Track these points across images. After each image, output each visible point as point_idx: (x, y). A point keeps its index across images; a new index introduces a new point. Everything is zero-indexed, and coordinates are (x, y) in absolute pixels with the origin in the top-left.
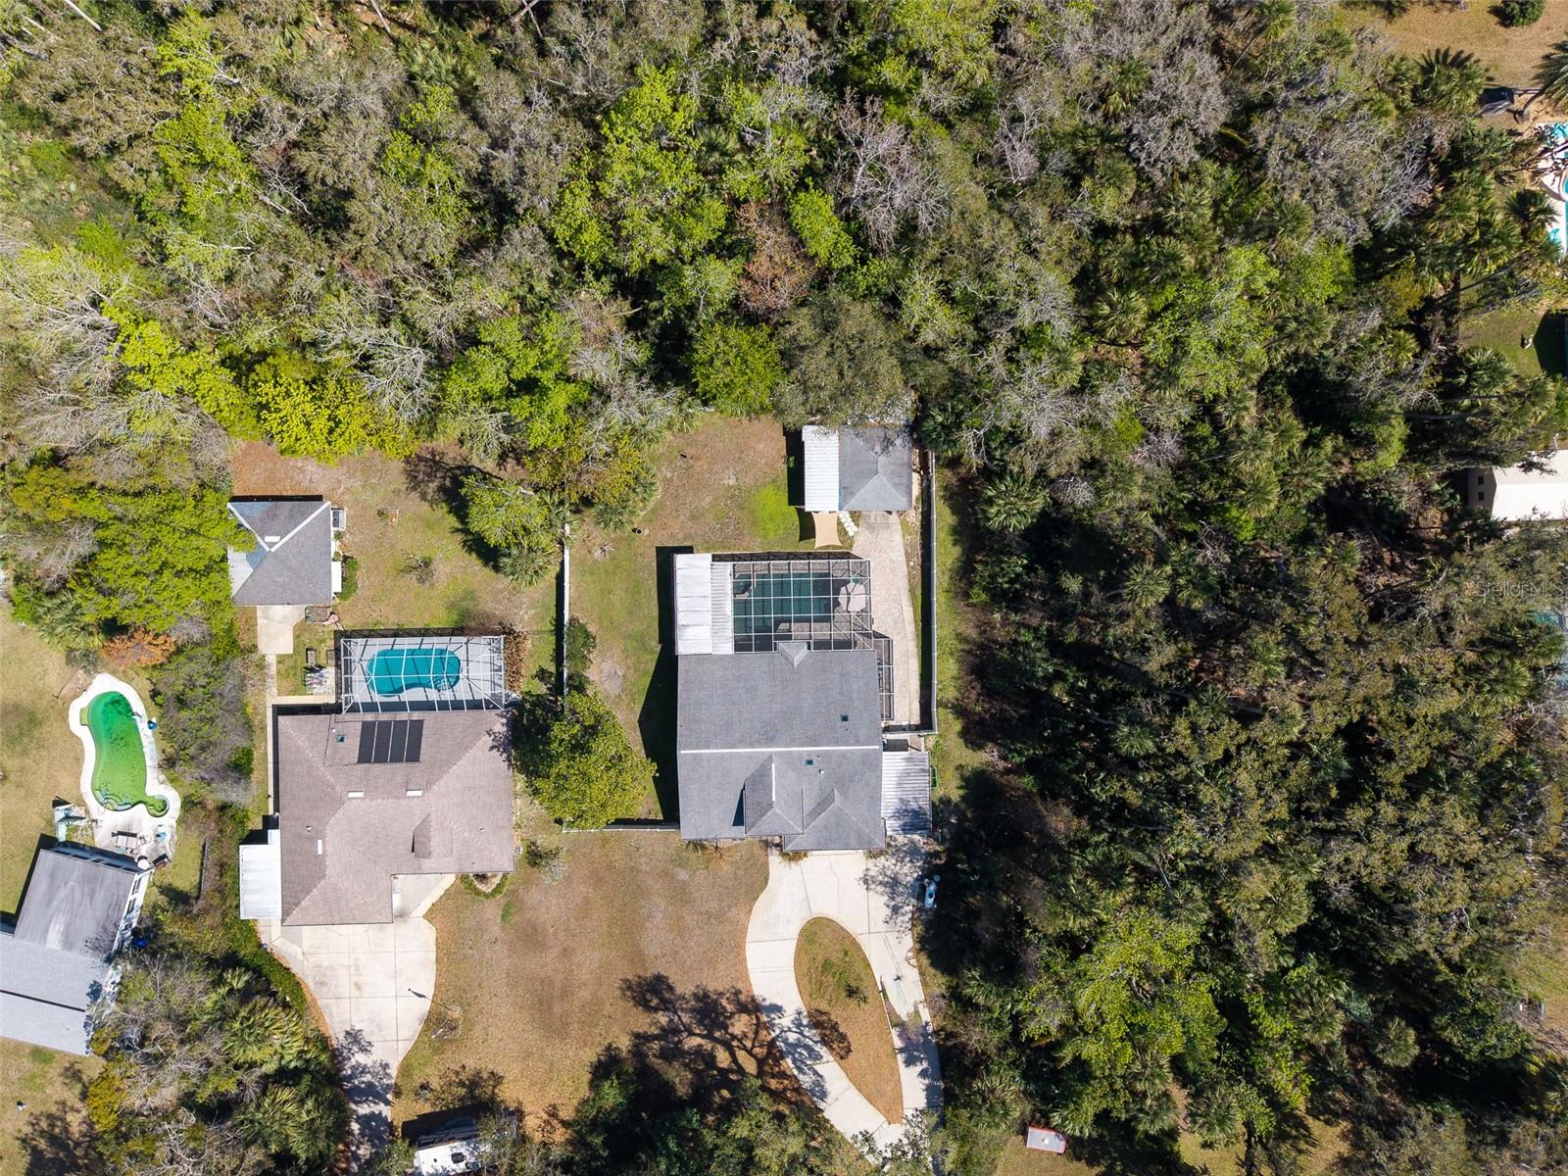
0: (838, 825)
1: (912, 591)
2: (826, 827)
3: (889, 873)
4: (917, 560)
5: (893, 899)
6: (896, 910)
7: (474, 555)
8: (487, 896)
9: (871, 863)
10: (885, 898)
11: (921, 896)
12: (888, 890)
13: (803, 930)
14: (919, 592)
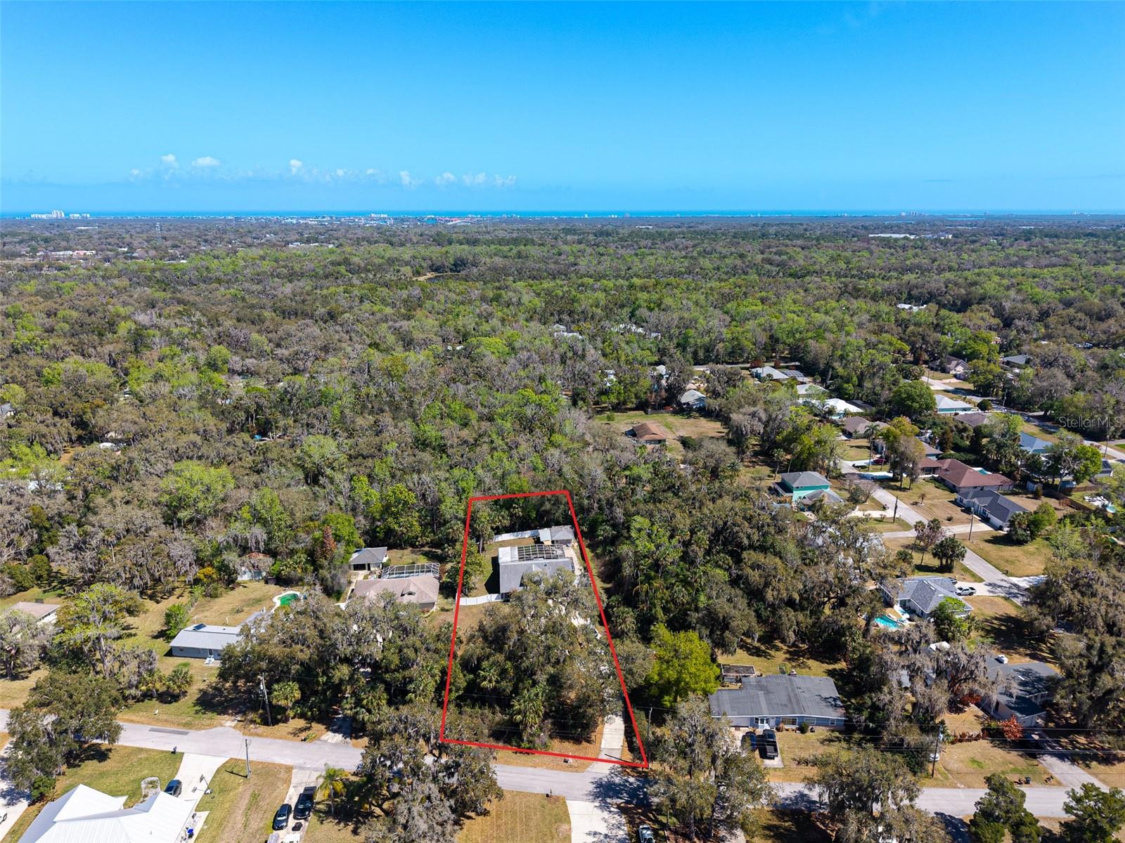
7: (431, 561)
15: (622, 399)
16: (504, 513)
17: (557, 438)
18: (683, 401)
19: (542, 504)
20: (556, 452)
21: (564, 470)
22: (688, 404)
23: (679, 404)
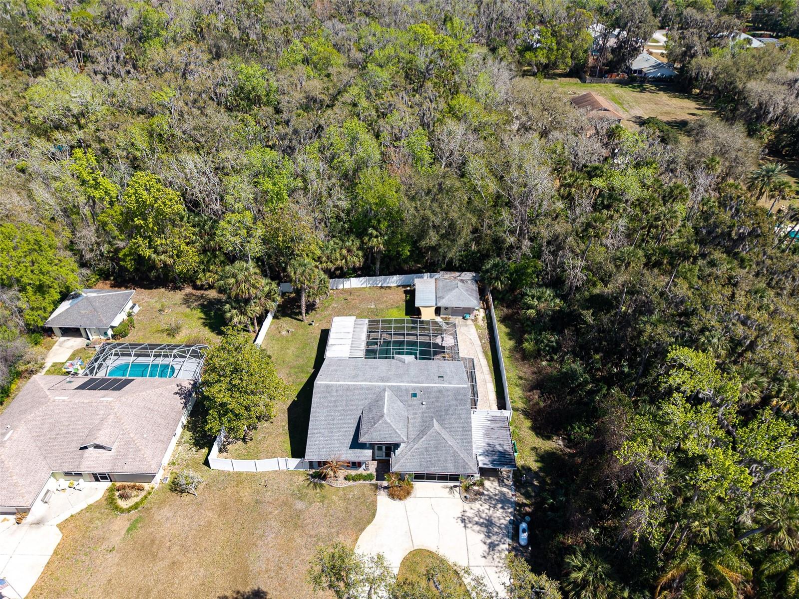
0: (437, 448)
1: (485, 353)
2: (427, 450)
3: (484, 515)
4: (486, 340)
5: (489, 537)
6: (492, 546)
7: (207, 328)
8: (122, 511)
9: (467, 506)
10: (482, 536)
11: (515, 537)
12: (485, 529)
13: (405, 560)
14: (490, 353)
15: (553, 58)
16: (353, 243)
17: (463, 101)
18: (634, 67)
19: (423, 234)
20: (458, 129)
21: (471, 167)
22: (640, 71)
23: (629, 71)
